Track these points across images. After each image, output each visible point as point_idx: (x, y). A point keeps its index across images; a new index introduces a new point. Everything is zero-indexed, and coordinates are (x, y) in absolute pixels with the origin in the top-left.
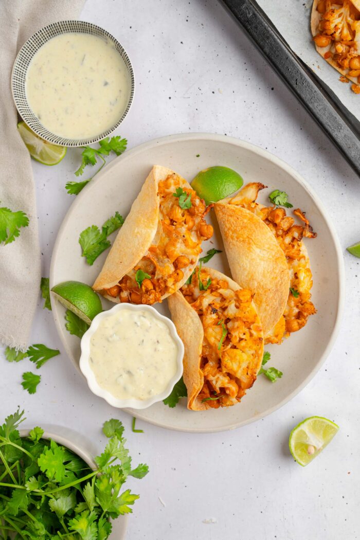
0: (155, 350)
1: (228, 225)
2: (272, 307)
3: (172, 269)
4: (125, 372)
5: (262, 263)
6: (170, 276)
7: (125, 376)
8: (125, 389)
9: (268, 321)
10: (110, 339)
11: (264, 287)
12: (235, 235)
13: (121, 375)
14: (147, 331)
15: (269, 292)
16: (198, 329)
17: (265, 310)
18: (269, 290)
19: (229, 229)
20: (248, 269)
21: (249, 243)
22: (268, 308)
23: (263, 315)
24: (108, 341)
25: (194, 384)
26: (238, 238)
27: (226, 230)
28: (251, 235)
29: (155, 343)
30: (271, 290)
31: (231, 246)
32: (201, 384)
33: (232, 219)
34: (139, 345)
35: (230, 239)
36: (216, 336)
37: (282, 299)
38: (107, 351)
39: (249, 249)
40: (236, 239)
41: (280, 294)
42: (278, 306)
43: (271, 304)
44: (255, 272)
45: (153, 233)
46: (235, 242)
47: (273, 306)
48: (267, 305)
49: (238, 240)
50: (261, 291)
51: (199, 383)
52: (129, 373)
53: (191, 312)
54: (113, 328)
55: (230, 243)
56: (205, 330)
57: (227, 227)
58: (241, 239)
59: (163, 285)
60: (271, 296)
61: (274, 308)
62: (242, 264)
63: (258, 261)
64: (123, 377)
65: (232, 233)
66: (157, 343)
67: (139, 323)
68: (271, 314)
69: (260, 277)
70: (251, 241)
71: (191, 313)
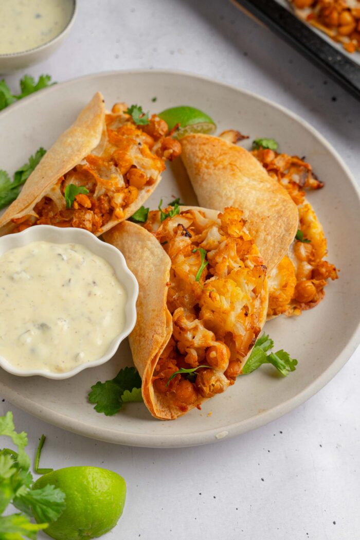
0: (90, 294)
1: (200, 155)
2: (275, 236)
3: (121, 183)
4: (35, 326)
5: (254, 192)
6: (118, 191)
7: (35, 332)
8: (33, 351)
9: (271, 254)
10: (15, 276)
11: (260, 215)
12: (211, 164)
13: (29, 331)
14: (77, 267)
15: (268, 219)
16: (162, 260)
17: (265, 241)
18: (268, 217)
19: (202, 158)
20: (233, 197)
21: (233, 170)
22: (269, 238)
23: (263, 249)
24: (12, 279)
25: (156, 336)
26: (215, 166)
27: (197, 161)
28: (235, 161)
29: (89, 284)
30: (270, 217)
31: (206, 177)
32: (168, 334)
33: (206, 147)
34: (63, 286)
35: (204, 170)
36: (191, 268)
37: (289, 224)
38: (7, 295)
39: (234, 175)
40: (213, 168)
41: (285, 219)
42: (284, 233)
43: (273, 233)
44: (244, 201)
45: (95, 141)
46: (211, 171)
47: (277, 234)
48: (267, 234)
49: (217, 168)
50: (255, 219)
51: (165, 332)
52: (43, 327)
53: (149, 240)
54: (21, 263)
55: (204, 174)
56: (173, 261)
57: (198, 157)
58: (221, 166)
59: (106, 205)
60: (272, 223)
61: (280, 236)
62: (225, 192)
63: (247, 189)
64: (33, 333)
65: (207, 163)
66: (93, 285)
67: (65, 257)
68: (274, 245)
69: (253, 206)
70: (234, 167)
71: (149, 243)
